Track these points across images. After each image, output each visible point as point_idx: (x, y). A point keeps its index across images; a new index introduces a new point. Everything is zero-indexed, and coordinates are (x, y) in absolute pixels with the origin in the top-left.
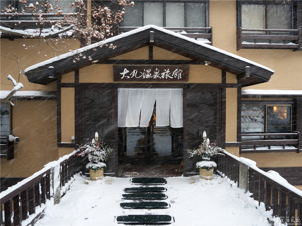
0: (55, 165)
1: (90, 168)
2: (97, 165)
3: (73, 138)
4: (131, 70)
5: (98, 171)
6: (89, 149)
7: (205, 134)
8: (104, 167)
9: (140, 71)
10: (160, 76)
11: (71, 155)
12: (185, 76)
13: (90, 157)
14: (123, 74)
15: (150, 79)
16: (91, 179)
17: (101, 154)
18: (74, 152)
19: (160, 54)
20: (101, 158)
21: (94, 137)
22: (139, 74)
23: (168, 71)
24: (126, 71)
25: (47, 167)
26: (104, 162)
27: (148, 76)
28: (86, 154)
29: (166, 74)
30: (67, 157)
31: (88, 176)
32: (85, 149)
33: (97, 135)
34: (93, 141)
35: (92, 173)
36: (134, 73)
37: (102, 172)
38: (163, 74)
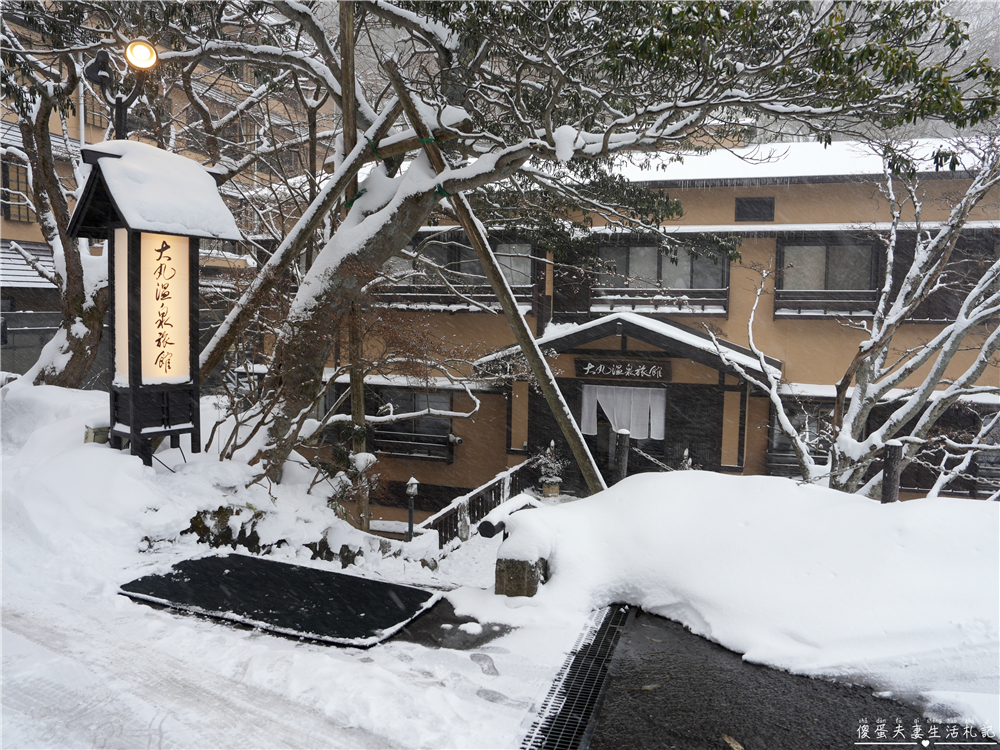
0: (505, 476)
1: (543, 482)
2: (551, 480)
3: (525, 444)
4: (596, 365)
5: (552, 487)
6: (543, 460)
7: (686, 452)
8: (559, 483)
9: (608, 365)
10: (635, 373)
11: (521, 465)
12: (667, 373)
13: (543, 469)
14: (588, 369)
15: (620, 376)
16: (545, 496)
17: (557, 466)
18: (526, 462)
19: (633, 344)
20: (555, 472)
21: (549, 446)
22: (607, 370)
23: (643, 368)
24: (590, 366)
25: (499, 476)
26: (559, 476)
27: (618, 372)
28: (539, 466)
29: (641, 371)
30: (517, 468)
31: (541, 491)
32: (538, 460)
33: (553, 443)
34: (548, 450)
35: (545, 489)
36: (601, 368)
37: (557, 488)
38: (638, 371)
